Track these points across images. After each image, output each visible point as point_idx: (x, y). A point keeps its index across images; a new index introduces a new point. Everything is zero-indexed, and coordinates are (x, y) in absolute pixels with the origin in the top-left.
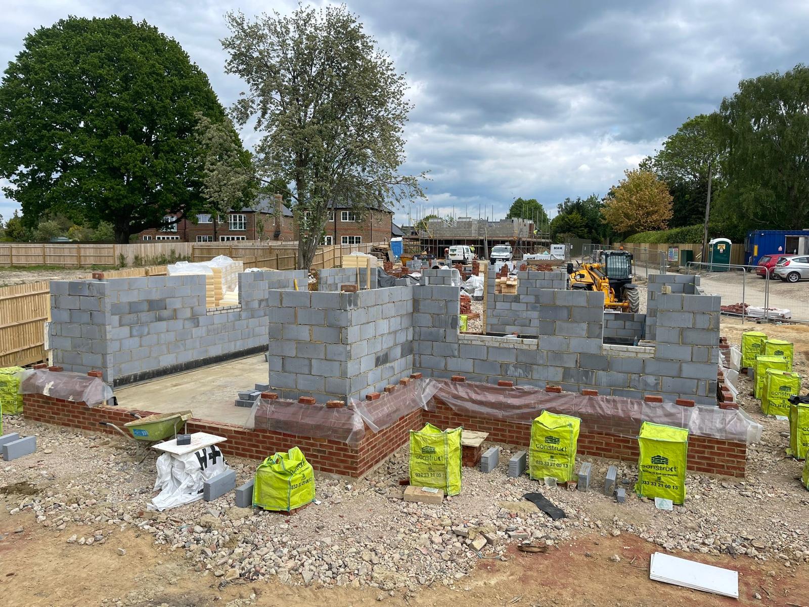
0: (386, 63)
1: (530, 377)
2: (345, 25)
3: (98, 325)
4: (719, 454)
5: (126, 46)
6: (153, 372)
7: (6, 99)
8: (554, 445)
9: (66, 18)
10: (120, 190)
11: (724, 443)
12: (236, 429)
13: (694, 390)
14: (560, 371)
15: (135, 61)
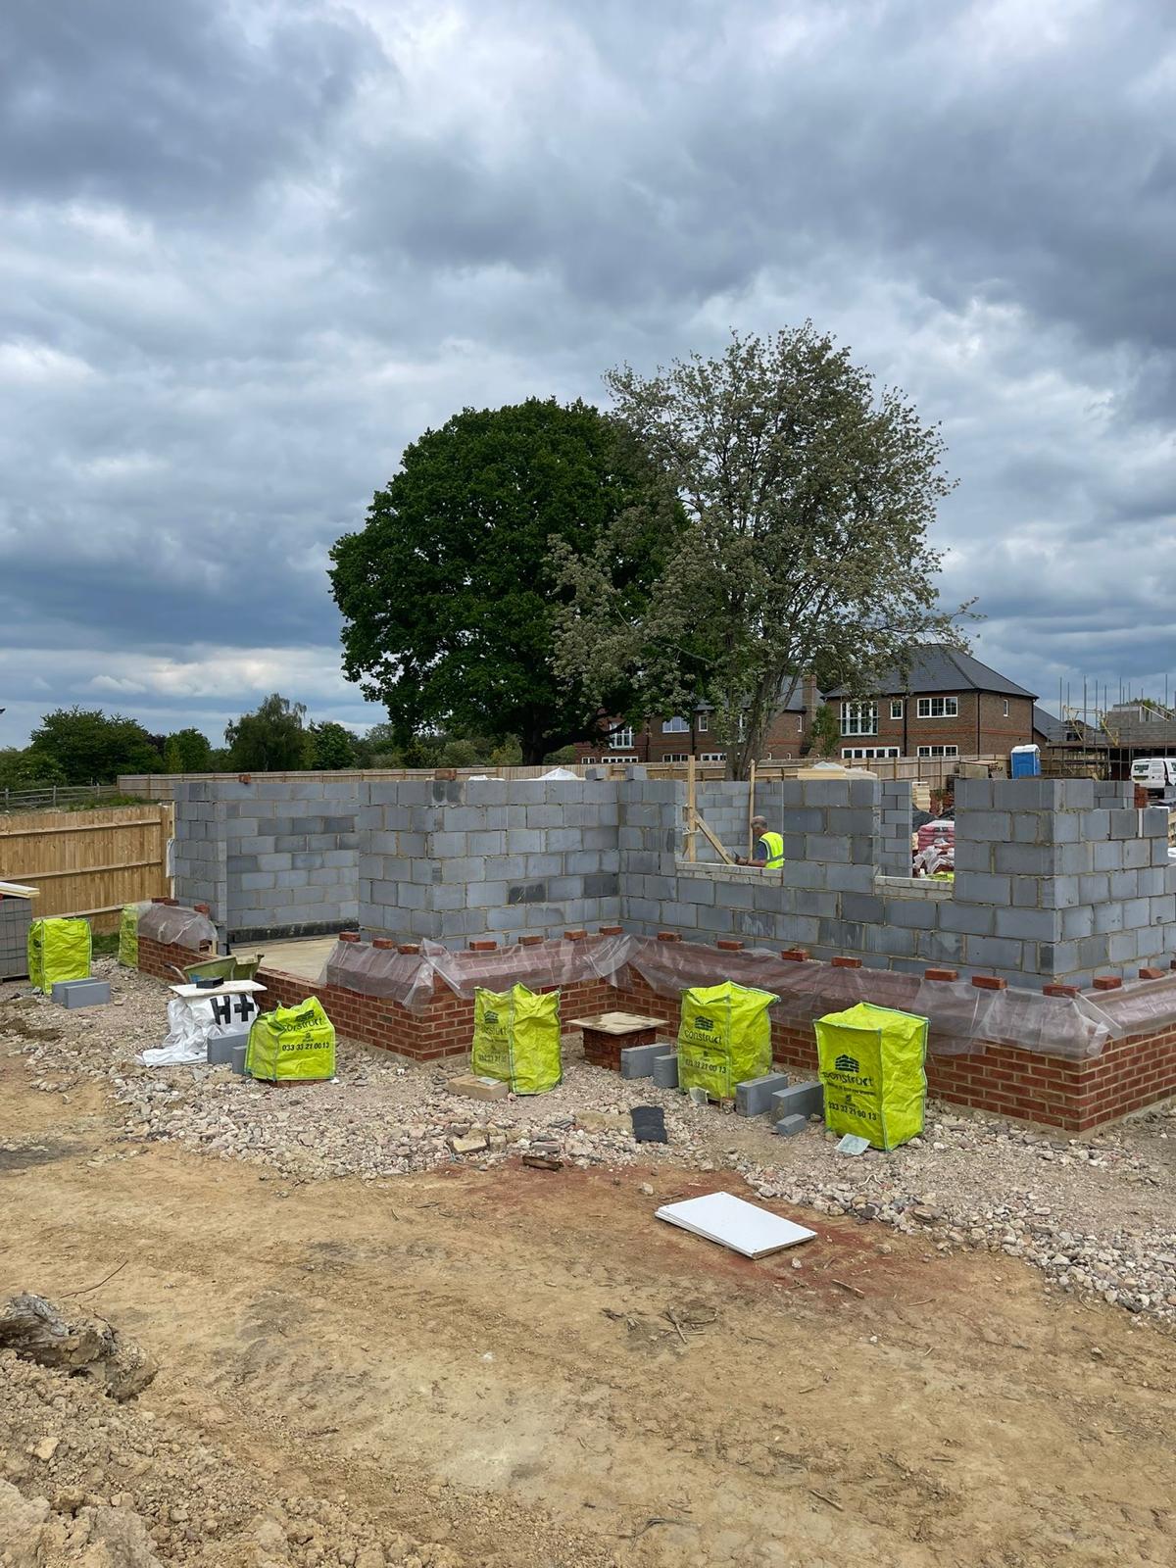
0: (901, 410)
1: (773, 936)
2: (816, 355)
3: (212, 842)
4: (1036, 1083)
5: (540, 447)
6: (328, 926)
7: (369, 551)
8: (707, 1033)
9: (460, 413)
10: (518, 680)
11: (1041, 1060)
12: (312, 985)
13: (1018, 961)
14: (815, 923)
15: (552, 468)
